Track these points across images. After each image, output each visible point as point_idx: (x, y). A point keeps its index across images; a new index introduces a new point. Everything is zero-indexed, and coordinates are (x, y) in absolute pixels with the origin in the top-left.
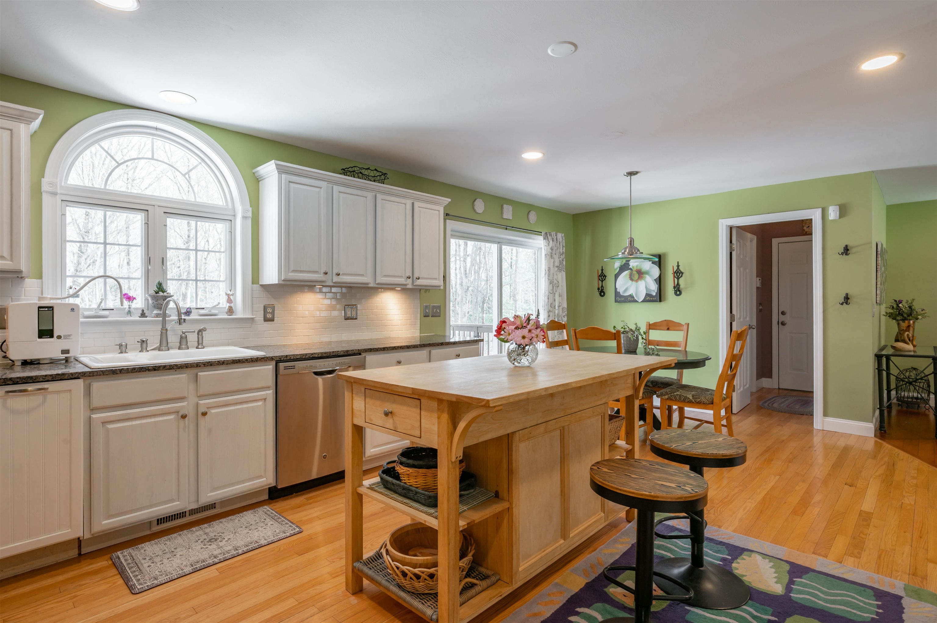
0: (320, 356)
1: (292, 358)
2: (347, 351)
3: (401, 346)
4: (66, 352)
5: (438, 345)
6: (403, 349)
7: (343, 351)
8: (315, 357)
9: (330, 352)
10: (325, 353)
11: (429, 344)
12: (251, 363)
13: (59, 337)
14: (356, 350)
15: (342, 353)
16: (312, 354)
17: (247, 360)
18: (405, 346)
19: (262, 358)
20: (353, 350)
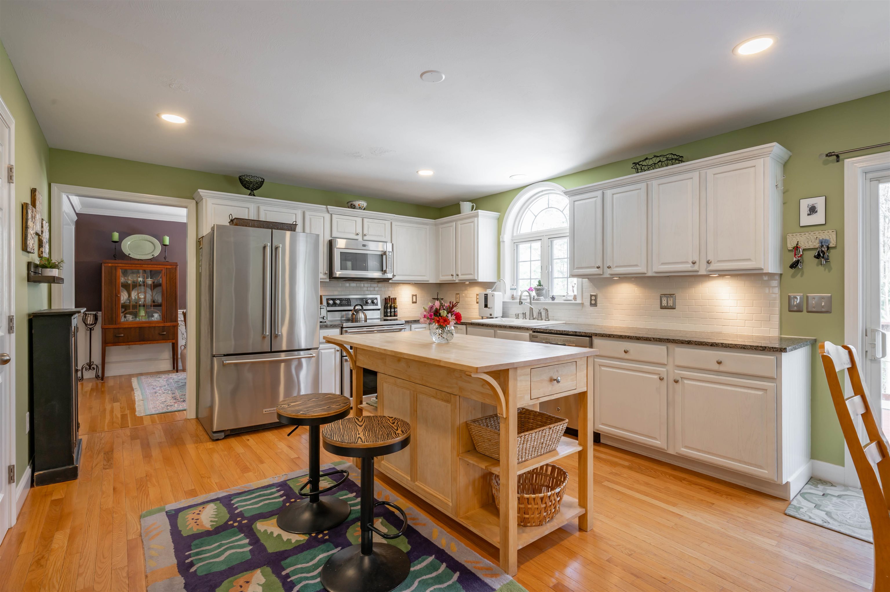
0: (555, 332)
1: (538, 331)
2: (576, 332)
3: (629, 336)
4: (491, 315)
5: (682, 343)
6: (631, 339)
7: (573, 331)
8: (552, 333)
9: (562, 331)
10: (559, 331)
11: (668, 339)
12: (517, 330)
13: (489, 308)
14: (583, 332)
15: (571, 333)
16: (550, 330)
17: (515, 327)
18: (633, 337)
19: (523, 328)
20: (580, 332)
